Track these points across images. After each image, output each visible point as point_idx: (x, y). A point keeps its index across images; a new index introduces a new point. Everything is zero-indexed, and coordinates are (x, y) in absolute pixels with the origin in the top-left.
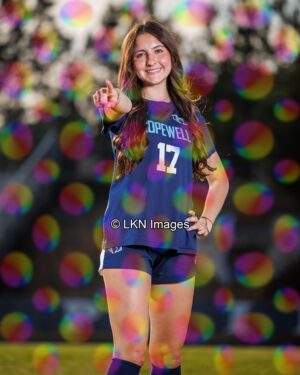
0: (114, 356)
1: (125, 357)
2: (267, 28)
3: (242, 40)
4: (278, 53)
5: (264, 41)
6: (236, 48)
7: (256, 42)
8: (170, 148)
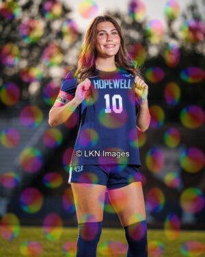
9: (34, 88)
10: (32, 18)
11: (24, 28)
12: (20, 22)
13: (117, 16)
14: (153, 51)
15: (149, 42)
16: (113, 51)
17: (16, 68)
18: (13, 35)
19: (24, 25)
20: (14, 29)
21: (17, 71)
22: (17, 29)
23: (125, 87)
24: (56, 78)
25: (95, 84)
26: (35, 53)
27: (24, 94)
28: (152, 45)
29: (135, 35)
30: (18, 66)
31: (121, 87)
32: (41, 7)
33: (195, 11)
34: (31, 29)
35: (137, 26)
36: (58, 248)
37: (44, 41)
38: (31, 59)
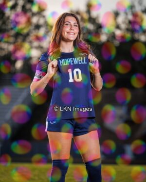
9: (19, 64)
10: (17, 15)
11: (12, 22)
12: (8, 18)
13: (78, 13)
14: (104, 38)
15: (101, 31)
16: (73, 37)
17: (6, 50)
18: (4, 27)
19: (11, 20)
20: (4, 23)
21: (6, 53)
22: (7, 23)
23: (82, 63)
24: (34, 57)
25: (61, 62)
26: (20, 40)
27: (12, 69)
28: (102, 34)
29: (90, 26)
30: (8, 49)
31: (79, 63)
32: (23, 7)
33: (134, 10)
34: (17, 23)
35: (92, 20)
36: (36, 178)
37: (25, 31)
38: (16, 44)
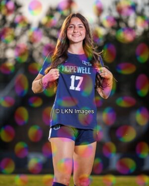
0: (54, 181)
1: (59, 181)
2: (128, 18)
3: (115, 24)
4: (133, 30)
5: (127, 24)
6: (113, 28)
7: (122, 25)
8: (78, 78)
